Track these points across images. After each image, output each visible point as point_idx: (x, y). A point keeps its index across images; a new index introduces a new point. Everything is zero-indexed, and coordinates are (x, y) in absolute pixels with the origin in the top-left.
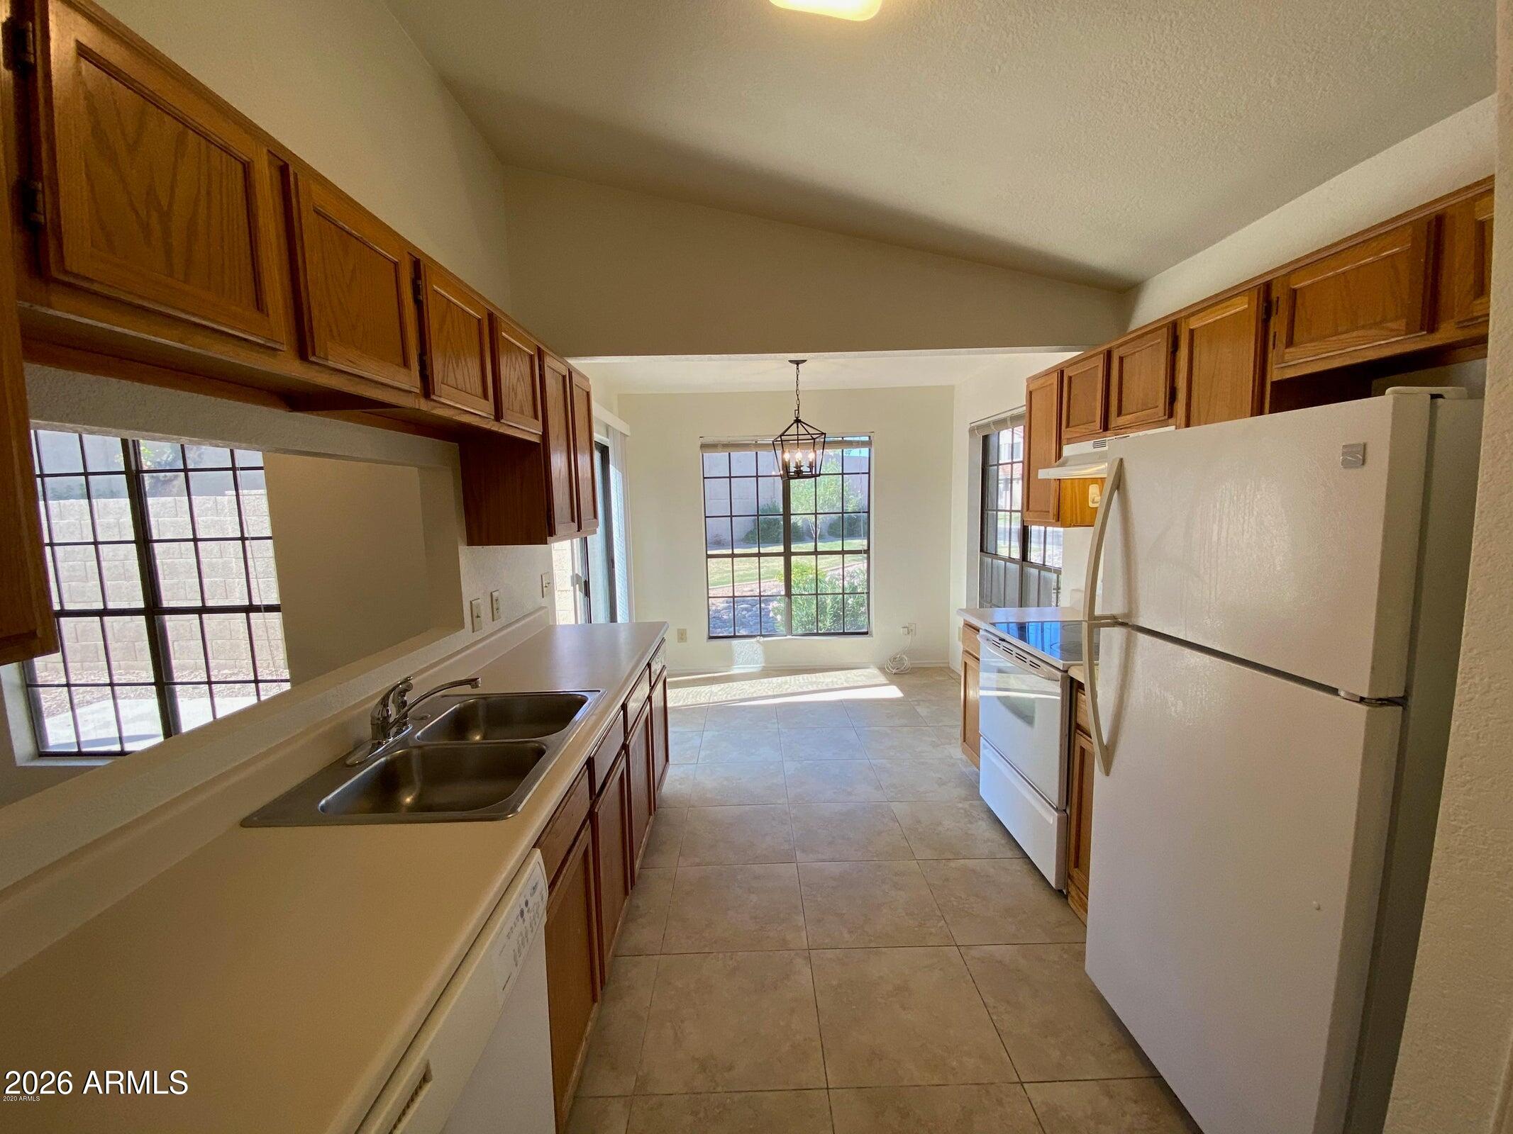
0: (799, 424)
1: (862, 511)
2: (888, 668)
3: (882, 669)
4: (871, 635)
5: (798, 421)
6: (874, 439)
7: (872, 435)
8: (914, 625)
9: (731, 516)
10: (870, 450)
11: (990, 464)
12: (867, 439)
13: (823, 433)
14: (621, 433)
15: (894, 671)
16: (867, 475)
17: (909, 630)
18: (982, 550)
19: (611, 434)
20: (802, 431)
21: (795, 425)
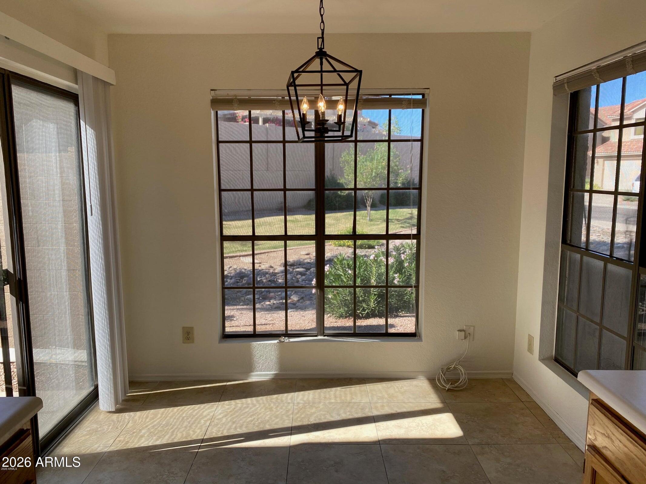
0: (324, 60)
1: (411, 187)
2: (439, 380)
3: (432, 381)
4: (420, 339)
5: (321, 54)
6: (430, 99)
7: (427, 91)
8: (472, 328)
9: (252, 190)
10: (423, 111)
11: (579, 130)
12: (420, 97)
13: (356, 71)
14: (96, 79)
15: (448, 387)
16: (419, 143)
17: (466, 334)
18: (564, 241)
19: (79, 81)
20: (326, 66)
21: (318, 61)
